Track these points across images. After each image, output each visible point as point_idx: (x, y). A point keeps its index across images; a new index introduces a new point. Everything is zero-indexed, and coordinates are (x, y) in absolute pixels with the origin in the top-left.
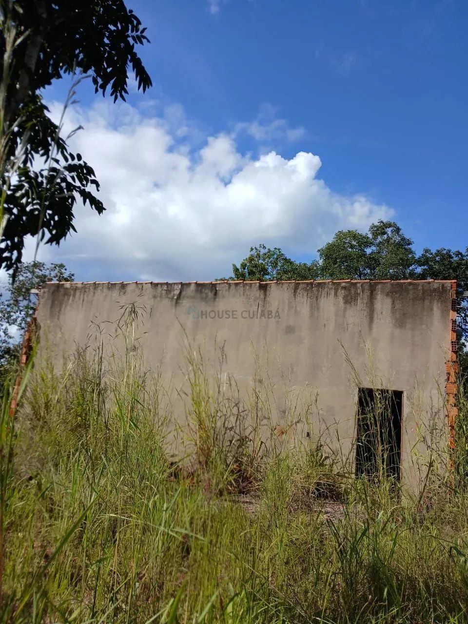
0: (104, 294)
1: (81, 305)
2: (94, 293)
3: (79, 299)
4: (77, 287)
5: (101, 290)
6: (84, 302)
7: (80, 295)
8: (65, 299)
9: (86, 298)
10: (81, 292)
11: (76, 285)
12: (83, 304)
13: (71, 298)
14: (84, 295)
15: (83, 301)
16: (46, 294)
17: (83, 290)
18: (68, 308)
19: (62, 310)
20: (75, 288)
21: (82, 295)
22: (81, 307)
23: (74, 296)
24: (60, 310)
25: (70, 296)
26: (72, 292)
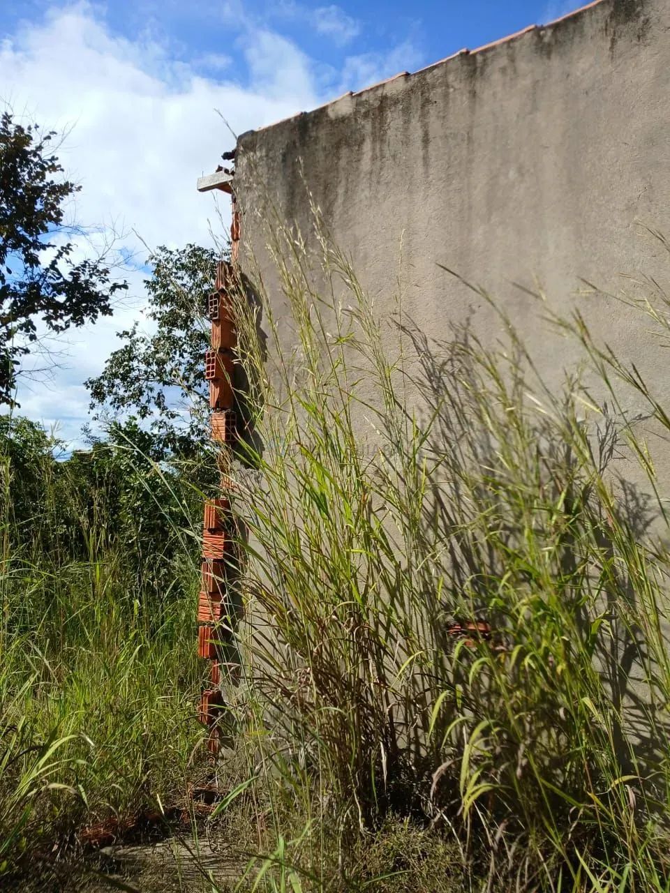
0: (525, 82)
1: (420, 162)
2: (473, 94)
3: (406, 142)
4: (384, 98)
5: (503, 70)
6: (431, 147)
7: (407, 122)
8: (343, 163)
9: (435, 126)
10: (406, 111)
11: (379, 92)
12: (425, 159)
13: (367, 146)
14: (424, 115)
15: (426, 141)
16: (262, 170)
17: (416, 102)
18: (363, 193)
19: (338, 209)
20: (377, 104)
21: (415, 123)
22: (419, 170)
23: (379, 136)
24: (328, 212)
25: (361, 143)
26: (368, 126)
